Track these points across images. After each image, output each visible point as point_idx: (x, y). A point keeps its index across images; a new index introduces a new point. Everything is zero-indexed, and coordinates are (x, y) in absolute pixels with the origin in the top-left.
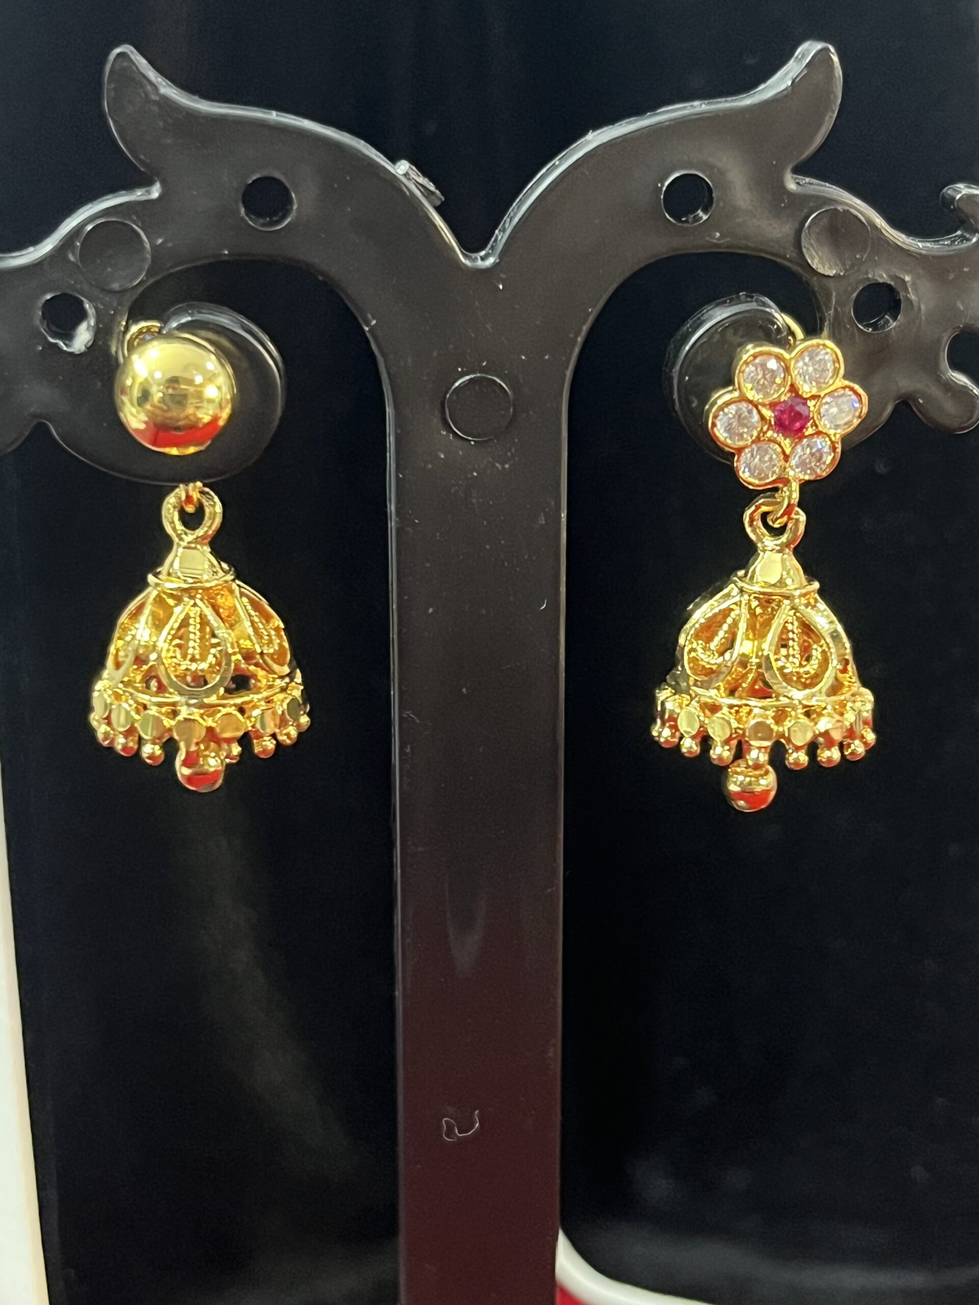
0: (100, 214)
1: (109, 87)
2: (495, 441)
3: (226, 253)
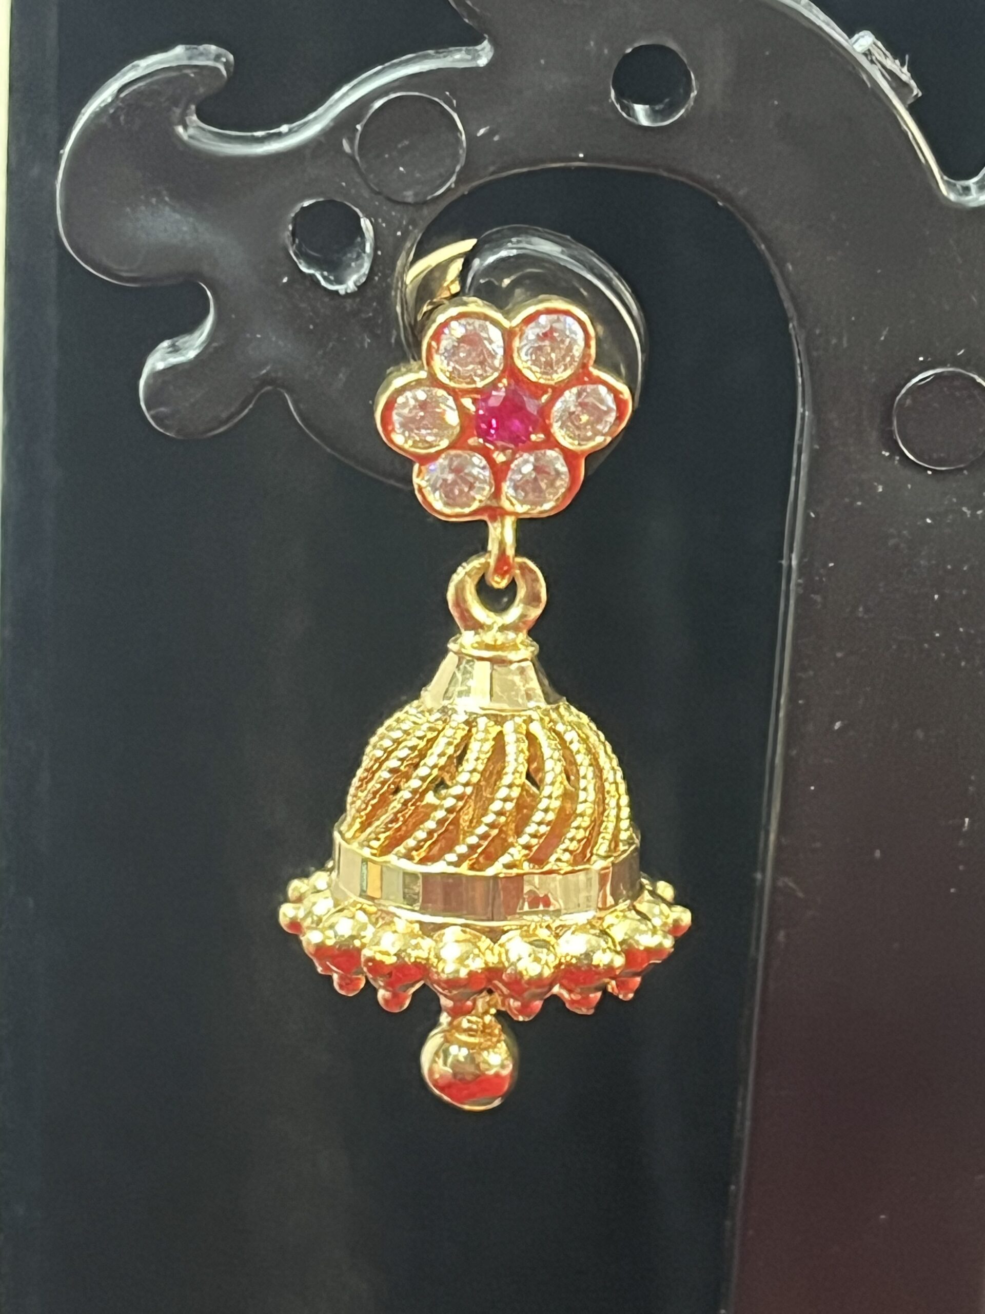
0: (397, 84)
2: (965, 472)
3: (581, 155)
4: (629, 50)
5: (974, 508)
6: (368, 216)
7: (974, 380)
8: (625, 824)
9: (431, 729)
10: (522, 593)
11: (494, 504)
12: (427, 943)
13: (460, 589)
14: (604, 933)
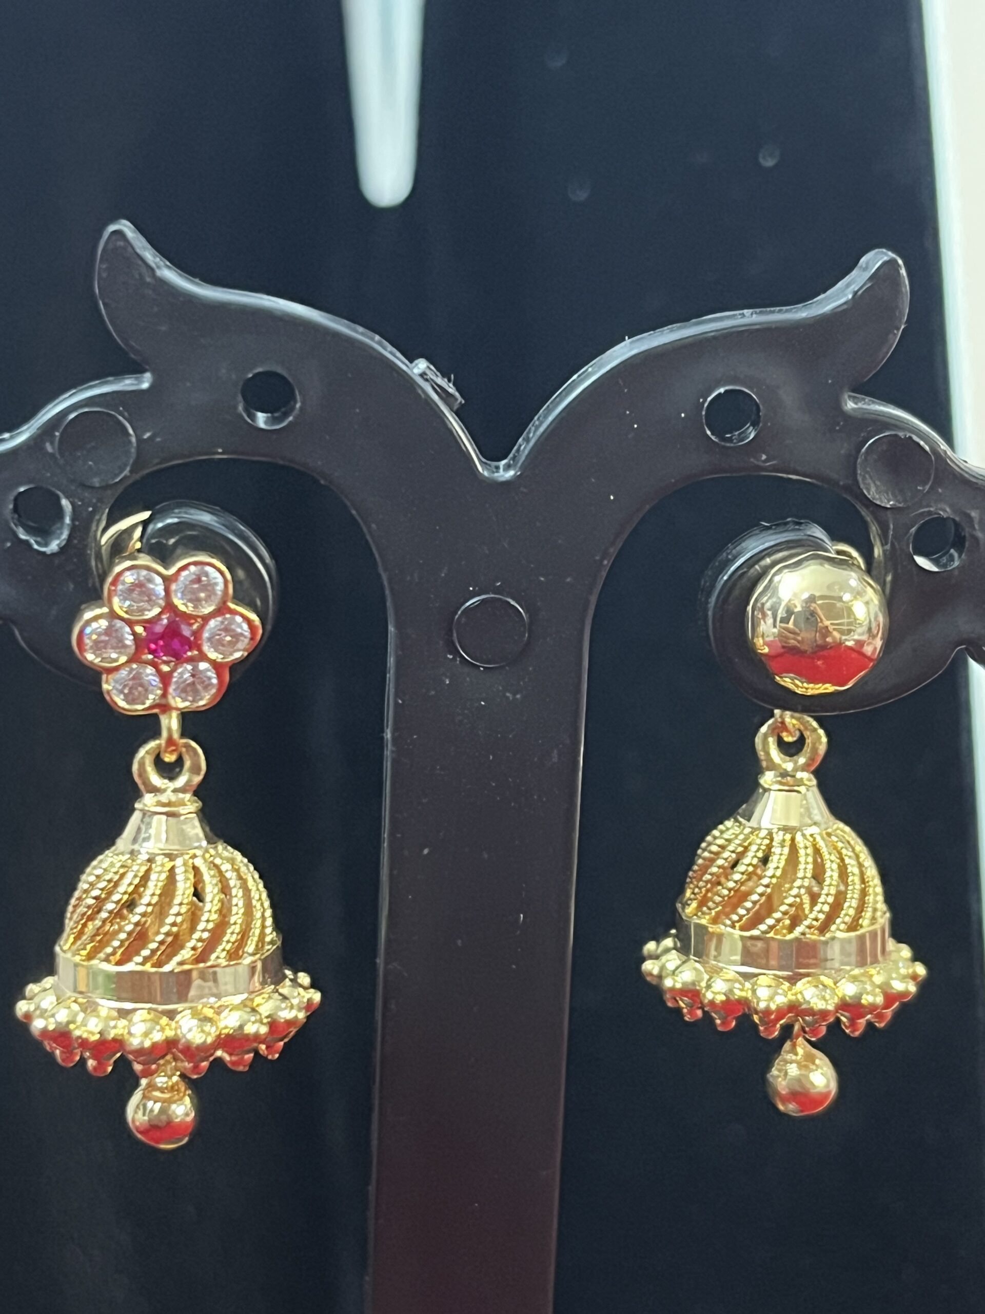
0: (83, 403)
1: (101, 266)
2: (507, 668)
3: (220, 450)
4: (250, 375)
5: (514, 694)
6: (67, 497)
7: (509, 603)
8: (268, 930)
9: (122, 866)
10: (188, 764)
11: (163, 701)
12: (123, 1023)
13: (142, 764)
14: (254, 1010)
